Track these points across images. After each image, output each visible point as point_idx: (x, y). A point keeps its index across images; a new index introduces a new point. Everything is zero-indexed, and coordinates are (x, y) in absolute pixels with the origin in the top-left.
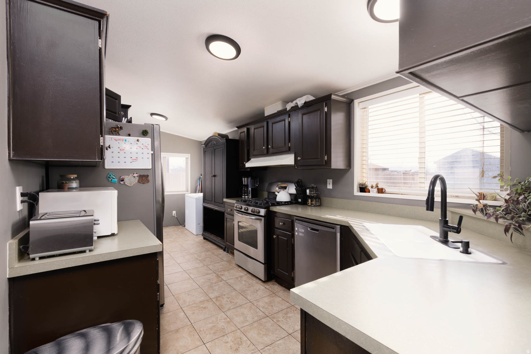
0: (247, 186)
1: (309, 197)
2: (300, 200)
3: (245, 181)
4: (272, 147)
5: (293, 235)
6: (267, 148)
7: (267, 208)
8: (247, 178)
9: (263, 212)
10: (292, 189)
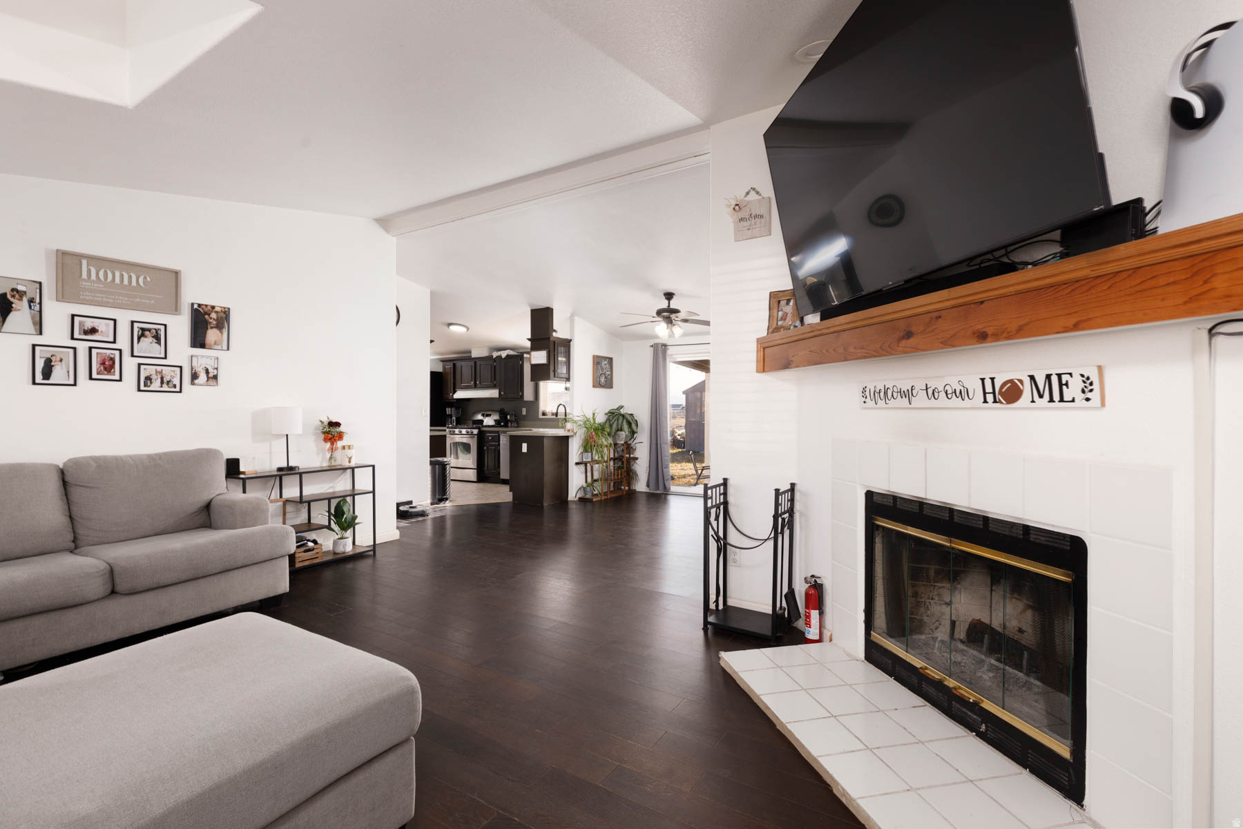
0: (451, 416)
1: (509, 420)
2: (502, 424)
3: (448, 411)
4: (480, 383)
5: (499, 445)
6: (475, 383)
7: (479, 428)
8: (451, 408)
9: (476, 431)
10: (497, 417)
